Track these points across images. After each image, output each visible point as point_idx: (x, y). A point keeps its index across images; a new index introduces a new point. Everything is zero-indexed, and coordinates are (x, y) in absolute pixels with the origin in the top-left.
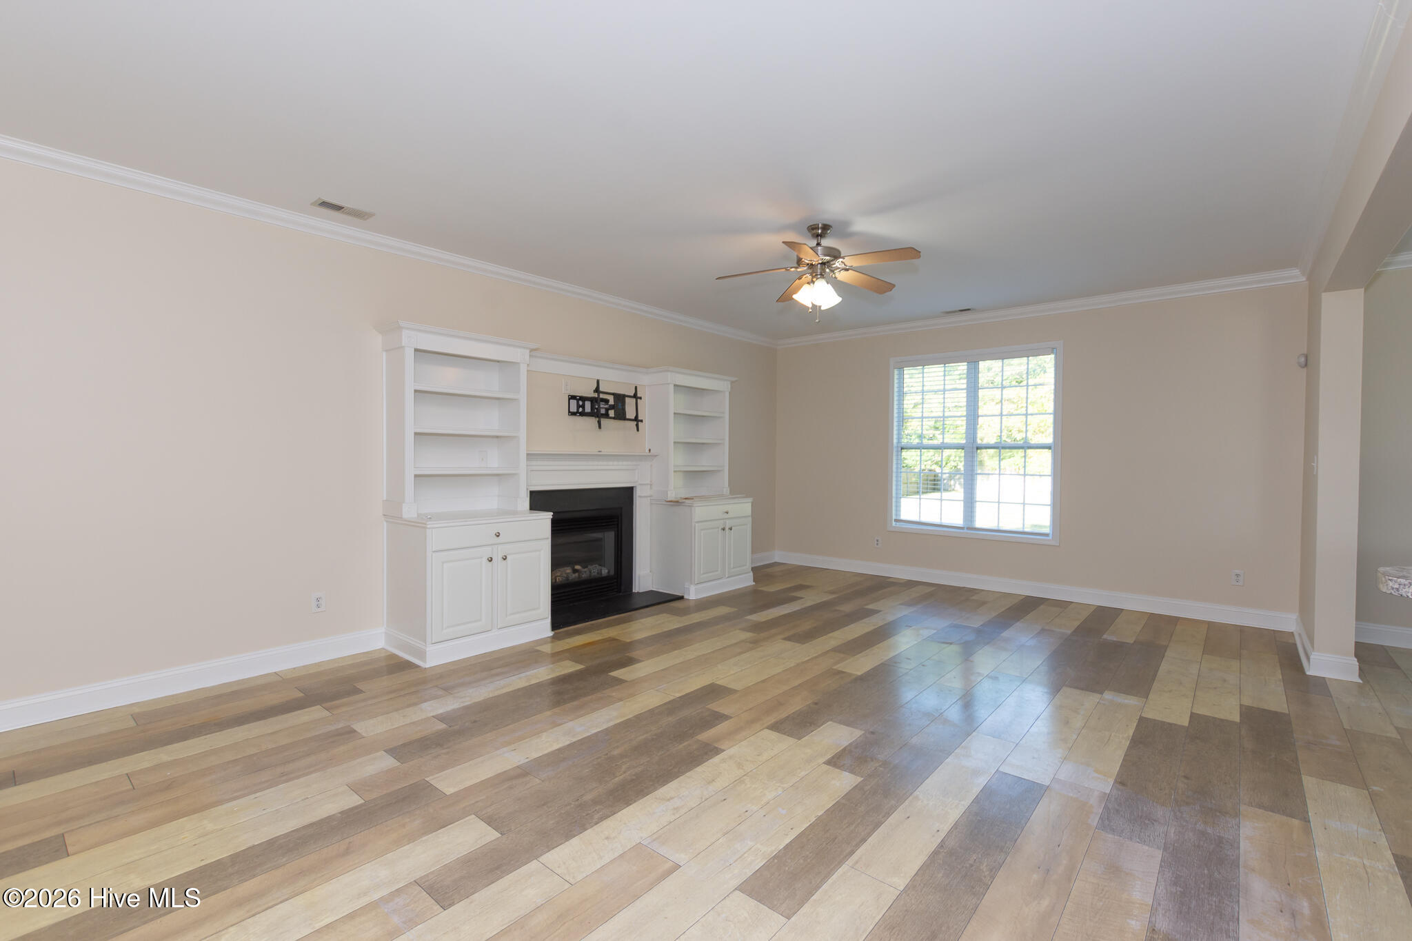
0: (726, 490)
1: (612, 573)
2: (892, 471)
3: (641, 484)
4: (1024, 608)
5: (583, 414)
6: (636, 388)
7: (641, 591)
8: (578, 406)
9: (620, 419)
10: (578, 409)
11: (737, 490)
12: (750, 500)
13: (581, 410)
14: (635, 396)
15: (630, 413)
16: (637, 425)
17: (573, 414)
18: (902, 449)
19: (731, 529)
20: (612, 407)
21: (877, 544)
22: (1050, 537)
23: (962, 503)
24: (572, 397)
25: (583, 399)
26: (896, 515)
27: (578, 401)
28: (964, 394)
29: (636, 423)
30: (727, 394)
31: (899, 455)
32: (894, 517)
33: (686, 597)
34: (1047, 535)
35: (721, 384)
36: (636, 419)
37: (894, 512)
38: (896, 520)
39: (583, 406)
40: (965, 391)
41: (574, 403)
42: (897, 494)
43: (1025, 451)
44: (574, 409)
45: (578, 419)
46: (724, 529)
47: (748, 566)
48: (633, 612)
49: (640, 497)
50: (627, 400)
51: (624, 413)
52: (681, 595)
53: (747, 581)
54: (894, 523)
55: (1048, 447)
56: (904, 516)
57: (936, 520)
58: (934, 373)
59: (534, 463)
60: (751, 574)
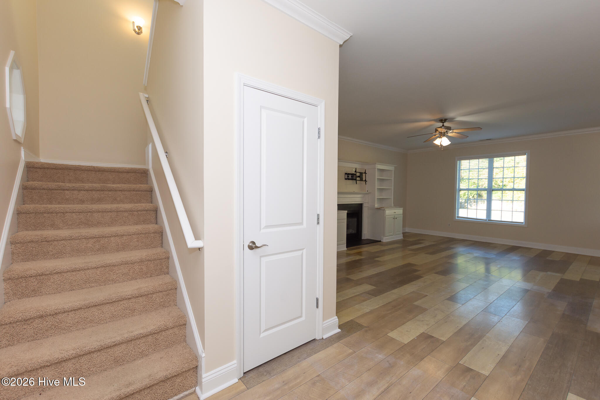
0: (393, 205)
1: (356, 232)
2: (456, 199)
3: (365, 203)
4: (513, 249)
5: (349, 179)
6: (365, 170)
7: (365, 239)
8: (348, 177)
9: (362, 181)
10: (347, 178)
11: (397, 205)
12: (402, 208)
13: (348, 178)
14: (365, 173)
15: (364, 179)
16: (366, 183)
17: (346, 179)
18: (460, 190)
19: (396, 218)
20: (359, 177)
21: (449, 226)
22: (524, 224)
23: (486, 211)
24: (346, 174)
25: (349, 174)
26: (457, 215)
27: (347, 175)
28: (487, 170)
29: (365, 182)
30: (393, 172)
31: (459, 193)
32: (456, 216)
33: (382, 241)
34: (523, 223)
35: (391, 168)
36: (365, 181)
37: (456, 214)
38: (457, 217)
39: (349, 177)
40: (488, 169)
41: (346, 175)
42: (457, 207)
43: (513, 192)
44: (346, 178)
45: (348, 181)
46: (394, 218)
47: (401, 232)
48: (364, 245)
49: (365, 207)
50: (363, 174)
51: (362, 179)
52: (380, 240)
53: (400, 237)
54: (456, 218)
55: (523, 190)
56: (460, 215)
57: (475, 217)
58: (474, 163)
59: (340, 195)
60: (402, 235)
